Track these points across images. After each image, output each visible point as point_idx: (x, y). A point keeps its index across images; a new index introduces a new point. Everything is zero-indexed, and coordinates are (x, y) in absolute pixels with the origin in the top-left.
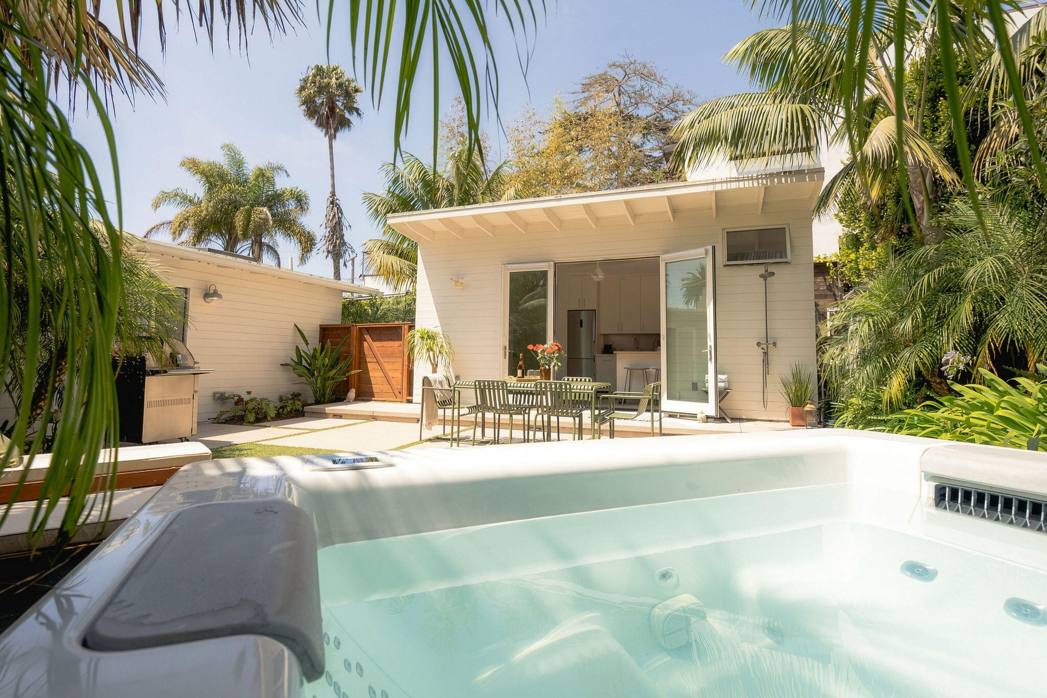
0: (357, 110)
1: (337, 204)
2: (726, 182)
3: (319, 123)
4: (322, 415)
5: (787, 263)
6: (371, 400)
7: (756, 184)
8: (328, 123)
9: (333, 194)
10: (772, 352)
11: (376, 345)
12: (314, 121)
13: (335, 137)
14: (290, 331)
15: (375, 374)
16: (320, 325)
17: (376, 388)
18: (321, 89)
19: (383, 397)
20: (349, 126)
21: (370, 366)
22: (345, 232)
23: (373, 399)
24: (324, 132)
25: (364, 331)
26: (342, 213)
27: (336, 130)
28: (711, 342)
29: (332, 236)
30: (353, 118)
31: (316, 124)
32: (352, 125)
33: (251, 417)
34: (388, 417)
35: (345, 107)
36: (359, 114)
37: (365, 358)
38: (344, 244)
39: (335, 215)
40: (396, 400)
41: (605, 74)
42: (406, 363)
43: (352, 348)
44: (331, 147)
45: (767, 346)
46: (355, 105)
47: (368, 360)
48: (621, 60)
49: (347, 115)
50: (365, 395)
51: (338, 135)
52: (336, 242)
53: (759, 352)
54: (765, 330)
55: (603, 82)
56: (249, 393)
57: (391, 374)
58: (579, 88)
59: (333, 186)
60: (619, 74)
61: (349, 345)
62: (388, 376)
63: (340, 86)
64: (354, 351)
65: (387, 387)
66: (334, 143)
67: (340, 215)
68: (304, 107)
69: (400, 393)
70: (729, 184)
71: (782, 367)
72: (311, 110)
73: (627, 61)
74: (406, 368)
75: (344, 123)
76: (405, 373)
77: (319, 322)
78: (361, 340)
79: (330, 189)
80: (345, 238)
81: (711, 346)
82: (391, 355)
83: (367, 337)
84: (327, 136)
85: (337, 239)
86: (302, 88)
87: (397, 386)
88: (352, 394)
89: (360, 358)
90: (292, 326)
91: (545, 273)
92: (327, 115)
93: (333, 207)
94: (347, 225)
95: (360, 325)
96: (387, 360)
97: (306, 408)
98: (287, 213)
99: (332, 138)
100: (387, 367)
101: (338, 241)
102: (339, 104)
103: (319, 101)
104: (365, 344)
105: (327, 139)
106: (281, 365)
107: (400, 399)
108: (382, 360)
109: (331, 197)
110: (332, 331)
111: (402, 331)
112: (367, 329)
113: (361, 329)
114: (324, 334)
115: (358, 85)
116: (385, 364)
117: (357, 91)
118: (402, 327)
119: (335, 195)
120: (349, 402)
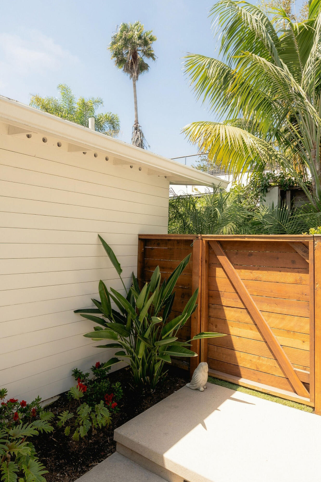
0: (152, 56)
1: (139, 130)
3: (126, 69)
8: (132, 68)
9: (137, 122)
11: (242, 275)
12: (123, 69)
14: (91, 248)
16: (139, 235)
18: (127, 41)
20: (147, 69)
21: (229, 314)
24: (129, 76)
25: (217, 248)
26: (143, 137)
27: (138, 74)
30: (150, 62)
31: (124, 70)
32: (149, 68)
35: (144, 54)
36: (154, 59)
37: (219, 296)
39: (138, 138)
40: (293, 396)
43: (195, 278)
44: (135, 86)
46: (151, 52)
49: (146, 61)
51: (139, 77)
57: (279, 340)
59: (137, 116)
61: (190, 272)
62: (274, 342)
64: (200, 282)
65: (269, 363)
66: (137, 83)
67: (142, 137)
68: (116, 59)
69: (306, 385)
72: (121, 62)
75: (143, 67)
77: (138, 233)
78: (211, 264)
79: (134, 119)
83: (223, 259)
84: (132, 78)
86: (114, 43)
87: (298, 371)
90: (95, 239)
92: (132, 62)
93: (137, 132)
95: (209, 236)
96: (265, 307)
99: (136, 79)
100: (268, 321)
102: (140, 52)
103: (125, 51)
104: (219, 272)
105: (131, 80)
106: (76, 312)
107: (306, 400)
108: (257, 307)
109: (135, 124)
110: (158, 245)
111: (308, 253)
112: (223, 244)
113: (212, 245)
114: (145, 249)
115: (153, 34)
116: (264, 317)
117: (152, 39)
118: (305, 246)
119: (138, 123)
120: (197, 389)
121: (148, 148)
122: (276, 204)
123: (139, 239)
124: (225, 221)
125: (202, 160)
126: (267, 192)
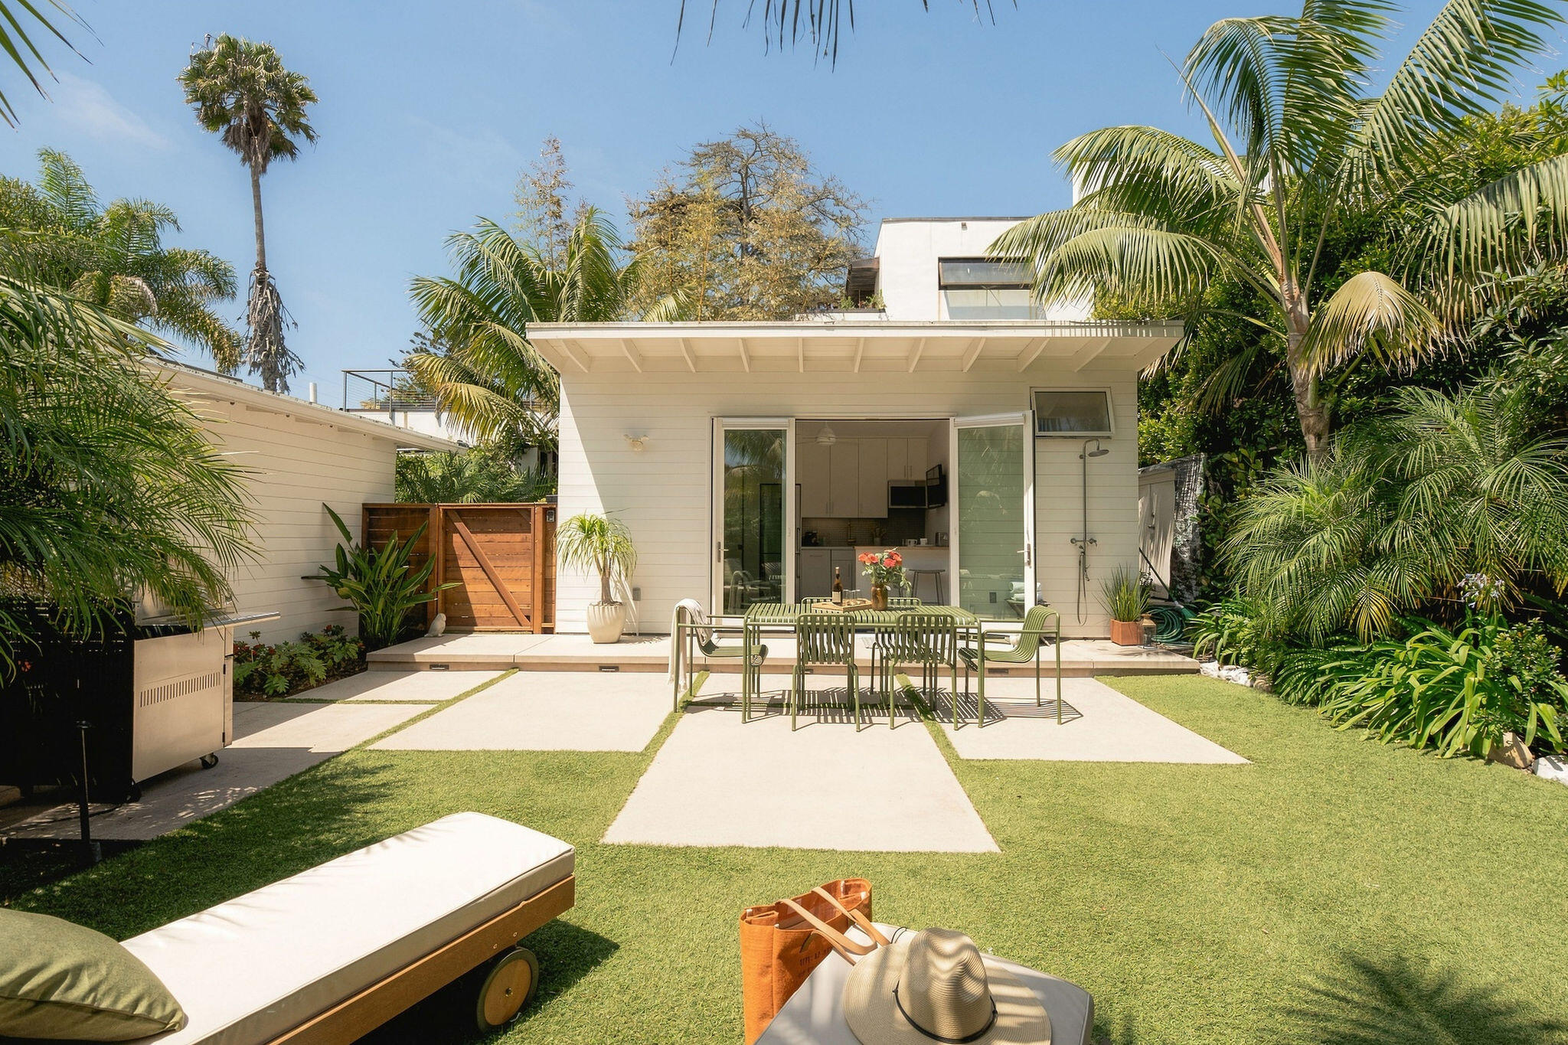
0: (306, 130)
1: (269, 284)
2: (1069, 327)
3: (230, 139)
4: (409, 667)
5: (1109, 437)
6: (471, 632)
7: (1105, 334)
8: (249, 143)
9: (262, 267)
10: (1091, 550)
11: (478, 539)
12: (220, 135)
13: (264, 170)
14: (316, 516)
15: (476, 587)
16: (363, 504)
17: (478, 610)
18: (237, 82)
19: (492, 625)
20: (293, 154)
21: (466, 574)
22: (285, 332)
23: (476, 628)
24: (241, 155)
25: (455, 516)
26: (279, 302)
27: (266, 159)
28: (1029, 540)
29: (262, 337)
30: (299, 140)
31: (226, 140)
32: (297, 152)
33: (282, 684)
34: (542, 664)
35: (283, 121)
37: (455, 559)
38: (284, 352)
39: (266, 303)
40: (518, 628)
41: (728, 144)
42: (539, 569)
43: (432, 544)
44: (256, 186)
45: (1085, 543)
46: (303, 120)
47: (461, 563)
48: (753, 130)
49: (288, 135)
50: (462, 623)
51: (270, 166)
52: (270, 348)
53: (1073, 552)
54: (1082, 523)
55: (723, 153)
56: (255, 635)
57: (509, 587)
58: (688, 158)
59: (262, 252)
60: (746, 146)
61: (427, 539)
62: (503, 589)
63: (272, 83)
64: (436, 548)
65: (500, 608)
66: (263, 179)
67: (276, 302)
68: (197, 105)
69: (528, 617)
70: (1073, 330)
71: (1102, 568)
72: (214, 117)
73: (762, 131)
74: (539, 577)
75: (280, 147)
76: (539, 585)
77: (362, 499)
78: (448, 530)
79: (256, 259)
80: (286, 343)
81: (1029, 545)
82: (511, 555)
83: (460, 525)
84: (248, 165)
85: (271, 343)
86: (197, 74)
87: (522, 607)
88: (440, 622)
89: (446, 561)
91: (779, 434)
92: (248, 130)
93: (262, 289)
94: (290, 323)
95: (447, 505)
96: (499, 563)
97: (372, 655)
98: (184, 292)
99: (259, 171)
100: (500, 575)
101: (274, 348)
102: (272, 114)
103: (230, 102)
104: (456, 537)
105: (247, 170)
106: (302, 578)
107: (528, 628)
108: (491, 564)
109: (257, 271)
110: (388, 514)
111: (530, 516)
112: (462, 513)
113: (449, 513)
114: (370, 519)
115: (308, 85)
116: (497, 572)
117: (306, 96)
118: (529, 511)
119: (265, 269)
120: (437, 636)
121: (292, 327)
122: (533, 471)
123: (363, 508)
124: (465, 490)
125: (416, 351)
126: (523, 453)
